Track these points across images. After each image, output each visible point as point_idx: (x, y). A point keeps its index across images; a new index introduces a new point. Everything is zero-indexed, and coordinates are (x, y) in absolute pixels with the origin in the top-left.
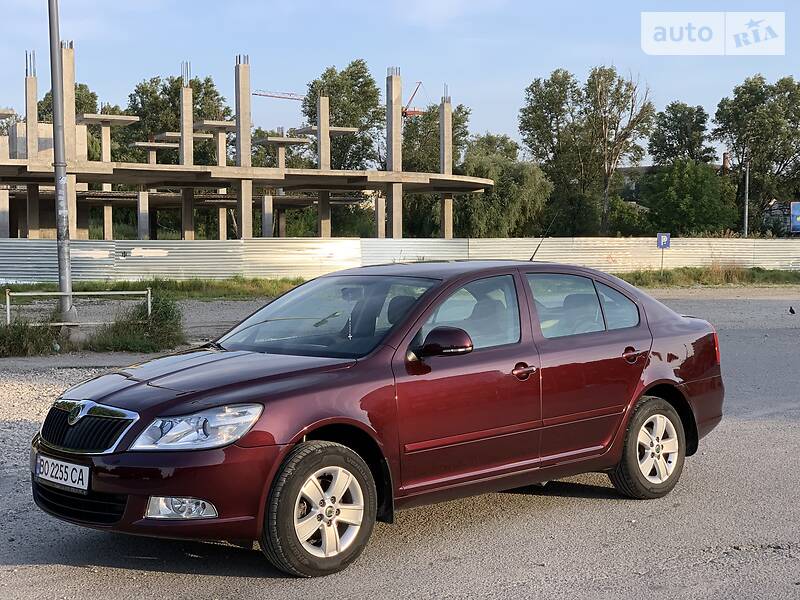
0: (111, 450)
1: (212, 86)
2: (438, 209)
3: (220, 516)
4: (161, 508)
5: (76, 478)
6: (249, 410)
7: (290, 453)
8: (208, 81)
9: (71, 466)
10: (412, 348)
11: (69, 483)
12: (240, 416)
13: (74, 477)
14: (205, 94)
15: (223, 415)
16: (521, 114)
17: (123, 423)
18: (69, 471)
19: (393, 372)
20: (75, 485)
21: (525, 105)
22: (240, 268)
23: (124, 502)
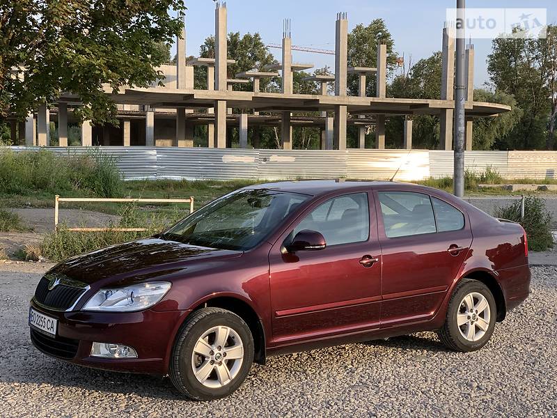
0: (71, 309)
1: (259, 39)
2: (438, 129)
3: (139, 357)
4: (101, 350)
5: (49, 326)
6: (162, 286)
7: (189, 317)
8: (257, 35)
9: (47, 318)
10: (284, 245)
11: (45, 329)
12: (155, 289)
13: (49, 325)
14: (255, 46)
15: (143, 289)
16: (489, 59)
17: (80, 291)
18: (46, 321)
19: (270, 260)
20: (49, 331)
21: (492, 52)
22: (345, 171)
23: (77, 344)
